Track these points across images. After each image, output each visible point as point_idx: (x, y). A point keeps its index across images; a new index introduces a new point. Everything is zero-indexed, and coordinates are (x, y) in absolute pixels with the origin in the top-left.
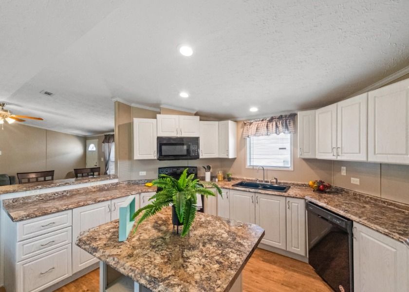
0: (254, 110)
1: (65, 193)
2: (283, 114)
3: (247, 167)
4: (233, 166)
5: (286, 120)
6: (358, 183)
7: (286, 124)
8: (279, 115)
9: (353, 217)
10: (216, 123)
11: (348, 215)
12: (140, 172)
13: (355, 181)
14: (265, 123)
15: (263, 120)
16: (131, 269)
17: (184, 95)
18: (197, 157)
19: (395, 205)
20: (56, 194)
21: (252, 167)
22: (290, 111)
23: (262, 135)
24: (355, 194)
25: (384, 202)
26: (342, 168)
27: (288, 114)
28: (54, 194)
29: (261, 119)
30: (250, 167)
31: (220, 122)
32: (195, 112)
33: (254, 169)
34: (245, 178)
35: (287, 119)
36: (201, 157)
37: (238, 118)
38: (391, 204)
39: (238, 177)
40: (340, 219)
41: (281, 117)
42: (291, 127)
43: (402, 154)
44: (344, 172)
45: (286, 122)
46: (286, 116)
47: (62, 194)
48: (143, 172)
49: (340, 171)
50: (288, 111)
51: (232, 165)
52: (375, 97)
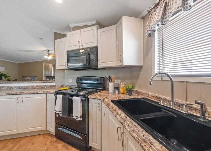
1: (20, 87)
20: (16, 87)
28: (15, 87)
47: (19, 87)
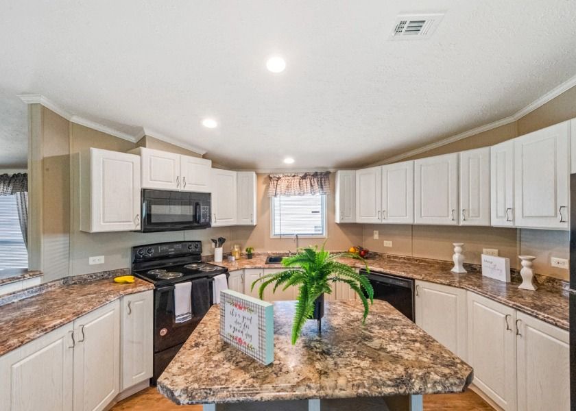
0: (289, 161)
2: (319, 171)
3: (271, 237)
4: (251, 237)
5: (321, 178)
6: (391, 246)
7: (321, 183)
8: (312, 172)
9: (415, 276)
10: (234, 173)
11: (410, 275)
12: (91, 259)
13: (388, 244)
14: (297, 180)
15: (294, 176)
16: (353, 385)
17: (210, 123)
18: (207, 225)
19: (425, 261)
21: (279, 237)
22: (326, 168)
23: (295, 194)
24: (389, 257)
25: (416, 260)
26: (375, 231)
27: (324, 171)
29: (293, 174)
30: (275, 237)
31: (239, 173)
32: (204, 153)
33: (282, 238)
34: (269, 252)
35: (323, 177)
36: (213, 224)
37: (259, 169)
38: (422, 261)
39: (260, 252)
40: (402, 280)
41: (315, 175)
42: (326, 188)
43: (444, 217)
44: (376, 236)
45: (321, 181)
46: (321, 174)
48: (97, 258)
49: (372, 235)
50: (323, 168)
51: (250, 235)
52: (421, 165)
